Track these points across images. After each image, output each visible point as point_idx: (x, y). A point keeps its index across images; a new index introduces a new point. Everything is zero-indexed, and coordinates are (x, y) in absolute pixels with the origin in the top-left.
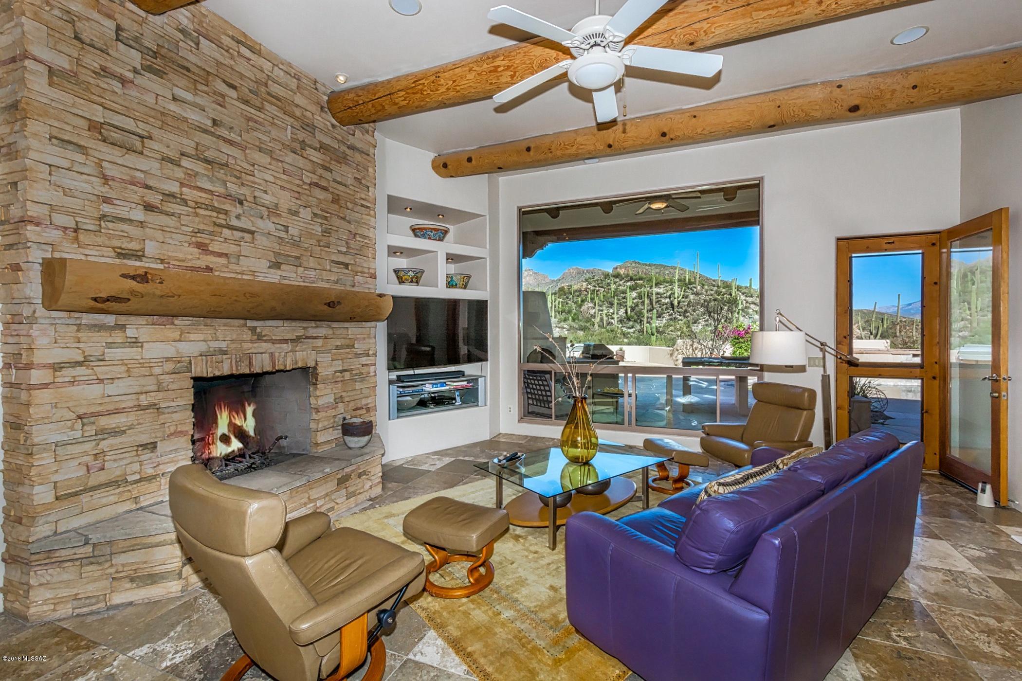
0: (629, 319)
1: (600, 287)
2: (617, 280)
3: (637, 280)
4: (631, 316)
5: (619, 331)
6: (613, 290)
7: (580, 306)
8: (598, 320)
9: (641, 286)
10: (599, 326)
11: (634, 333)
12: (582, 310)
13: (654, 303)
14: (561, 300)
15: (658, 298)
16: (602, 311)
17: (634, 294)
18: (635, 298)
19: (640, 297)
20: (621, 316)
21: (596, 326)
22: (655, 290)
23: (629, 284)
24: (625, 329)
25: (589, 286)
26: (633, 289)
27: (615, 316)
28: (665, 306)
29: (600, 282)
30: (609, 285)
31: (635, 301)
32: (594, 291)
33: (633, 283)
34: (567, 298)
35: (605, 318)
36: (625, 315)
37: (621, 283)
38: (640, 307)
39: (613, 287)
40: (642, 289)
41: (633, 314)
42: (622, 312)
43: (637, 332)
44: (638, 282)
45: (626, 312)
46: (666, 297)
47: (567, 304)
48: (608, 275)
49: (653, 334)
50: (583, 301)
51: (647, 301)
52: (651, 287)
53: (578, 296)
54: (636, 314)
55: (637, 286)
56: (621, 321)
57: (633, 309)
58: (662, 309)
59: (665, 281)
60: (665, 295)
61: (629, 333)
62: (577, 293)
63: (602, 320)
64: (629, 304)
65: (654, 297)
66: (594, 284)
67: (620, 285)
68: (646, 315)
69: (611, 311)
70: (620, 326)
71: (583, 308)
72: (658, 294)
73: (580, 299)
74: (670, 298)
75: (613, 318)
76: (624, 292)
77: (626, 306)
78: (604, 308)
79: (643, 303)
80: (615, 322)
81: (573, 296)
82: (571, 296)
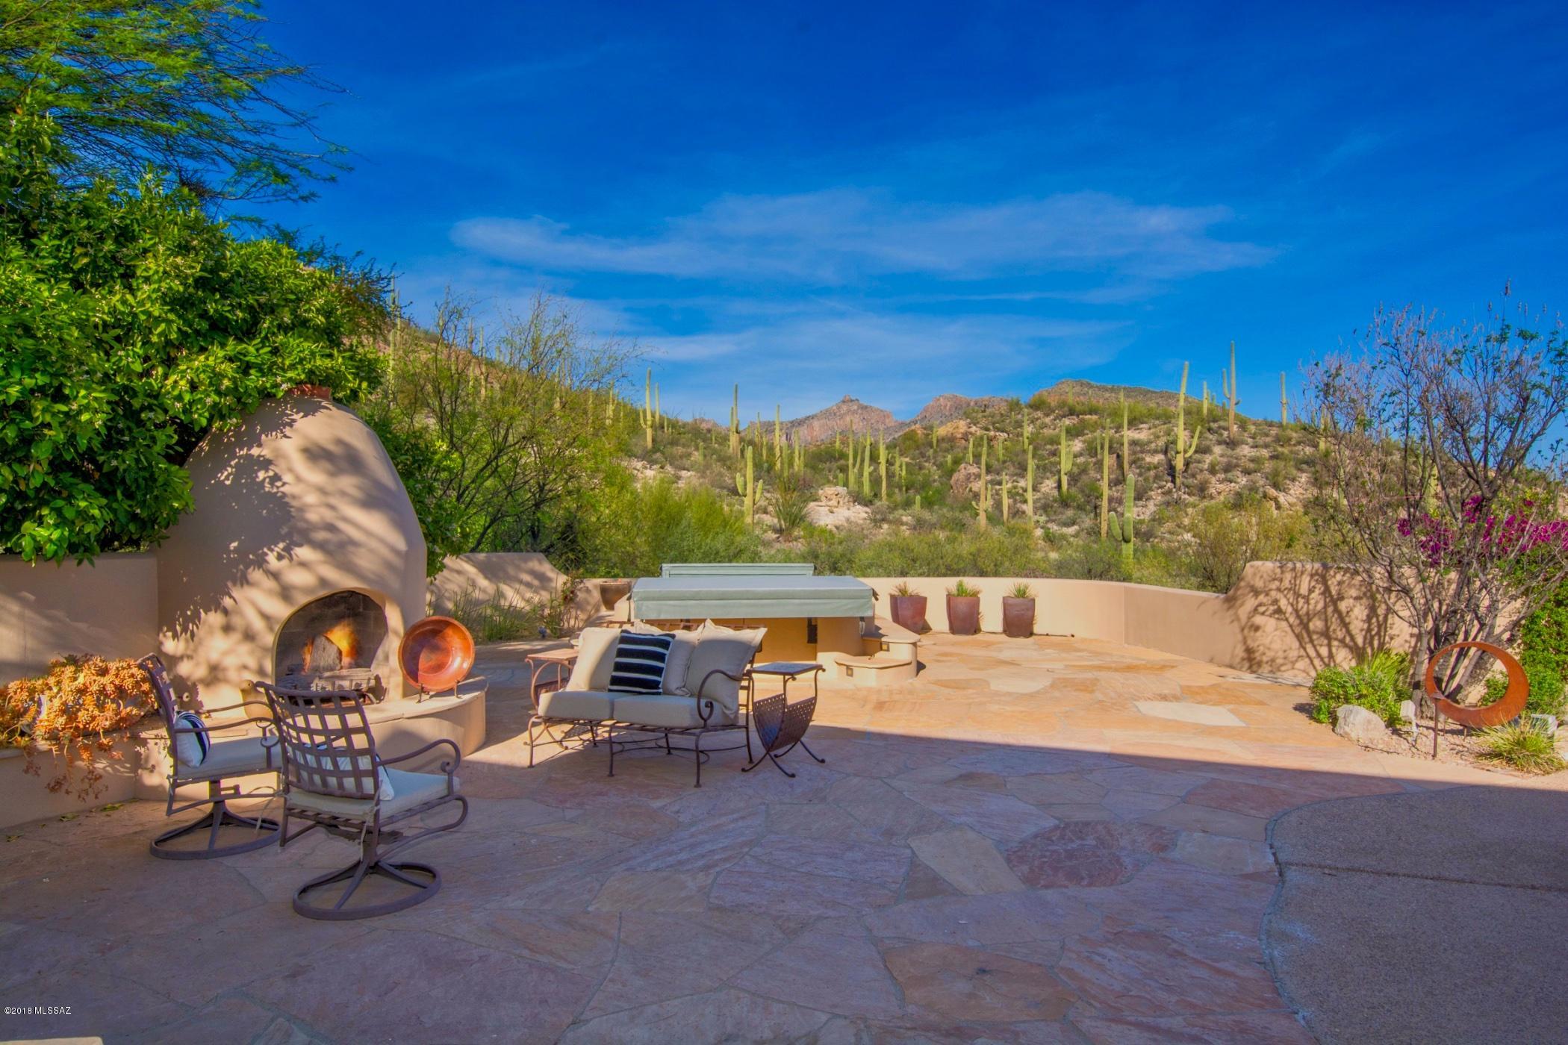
0: (1065, 503)
1: (998, 430)
2: (1039, 414)
3: (1084, 413)
4: (1069, 496)
5: (1039, 532)
6: (1026, 434)
7: (950, 473)
8: (985, 504)
9: (1095, 426)
10: (989, 518)
11: (1076, 535)
12: (952, 482)
13: (1126, 466)
14: (907, 460)
15: (1134, 453)
16: (1000, 483)
17: (1078, 445)
18: (1081, 454)
19: (1091, 450)
20: (1046, 496)
21: (982, 519)
22: (1128, 434)
23: (1067, 422)
24: (1054, 528)
25: (973, 429)
26: (1073, 433)
27: (1030, 496)
28: (1152, 473)
29: (998, 418)
30: (1019, 424)
31: (1080, 460)
32: (982, 438)
33: (1075, 420)
34: (923, 455)
35: (1006, 501)
36: (1056, 493)
37: (1047, 420)
38: (1093, 474)
39: (1028, 430)
40: (1098, 433)
41: (1073, 490)
42: (1048, 485)
43: (1083, 535)
44: (1088, 417)
45: (1059, 486)
46: (1156, 452)
47: (921, 468)
48: (1017, 403)
49: (1127, 541)
50: (957, 462)
51: (1109, 461)
52: (1119, 428)
53: (947, 451)
54: (1082, 491)
55: (1085, 428)
56: (1045, 508)
57: (1074, 479)
58: (1146, 480)
59: (1151, 415)
60: (1153, 445)
61: (1063, 537)
62: (944, 445)
63: (998, 505)
64: (1066, 465)
65: (1126, 451)
66: (983, 422)
67: (1044, 426)
68: (1106, 493)
69: (1022, 483)
70: (1043, 519)
71: (955, 476)
72: (1134, 443)
73: (949, 458)
74: (1165, 452)
75: (1025, 502)
76: (1055, 441)
77: (1059, 472)
78: (1005, 477)
79: (1099, 465)
80: (1029, 508)
81: (935, 452)
82: (931, 451)
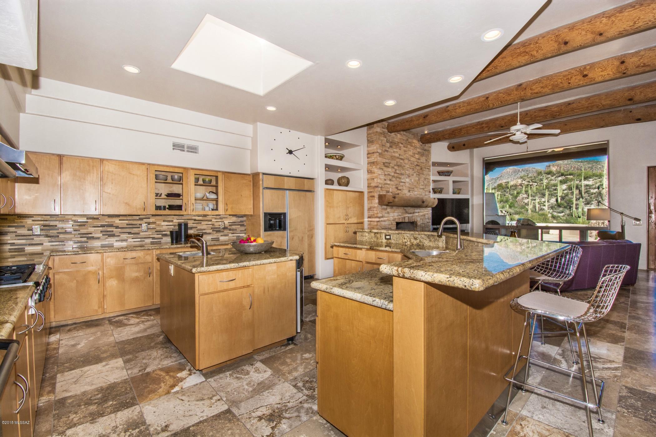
0: (559, 206)
1: (533, 182)
2: (549, 176)
3: (567, 175)
4: (561, 204)
5: (550, 215)
6: (545, 184)
7: (516, 197)
8: (530, 207)
9: (572, 180)
10: (532, 211)
11: (563, 216)
12: (517, 200)
13: (583, 193)
14: (499, 193)
15: (586, 189)
16: (535, 200)
17: (564, 187)
18: (566, 190)
19: (570, 188)
20: (552, 204)
21: (530, 211)
22: (584, 183)
23: (560, 178)
24: (555, 214)
25: (524, 182)
26: (562, 182)
27: (546, 204)
28: (593, 196)
29: (533, 178)
30: (541, 180)
31: (565, 192)
32: (528, 185)
33: (564, 177)
34: (505, 191)
35: (537, 206)
36: (555, 203)
37: (553, 178)
38: (570, 196)
39: (545, 182)
40: (572, 183)
41: (563, 202)
42: (553, 200)
43: (566, 216)
44: (569, 176)
45: (557, 201)
46: (595, 188)
47: (505, 195)
48: (541, 172)
50: (518, 193)
51: (576, 192)
52: (581, 181)
53: (514, 190)
54: (566, 202)
55: (567, 180)
56: (552, 208)
57: (563, 198)
58: (591, 198)
59: (594, 175)
60: (594, 186)
61: (559, 217)
62: (513, 188)
63: (534, 207)
64: (560, 194)
65: (583, 189)
66: (528, 180)
67: (551, 180)
68: (575, 202)
69: (543, 200)
70: (551, 211)
71: (518, 198)
72: (587, 185)
73: (515, 192)
74: (598, 188)
75: (545, 206)
76: (555, 185)
77: (557, 196)
78: (537, 198)
79: (572, 193)
80: (546, 208)
81: (510, 190)
82: (508, 190)
